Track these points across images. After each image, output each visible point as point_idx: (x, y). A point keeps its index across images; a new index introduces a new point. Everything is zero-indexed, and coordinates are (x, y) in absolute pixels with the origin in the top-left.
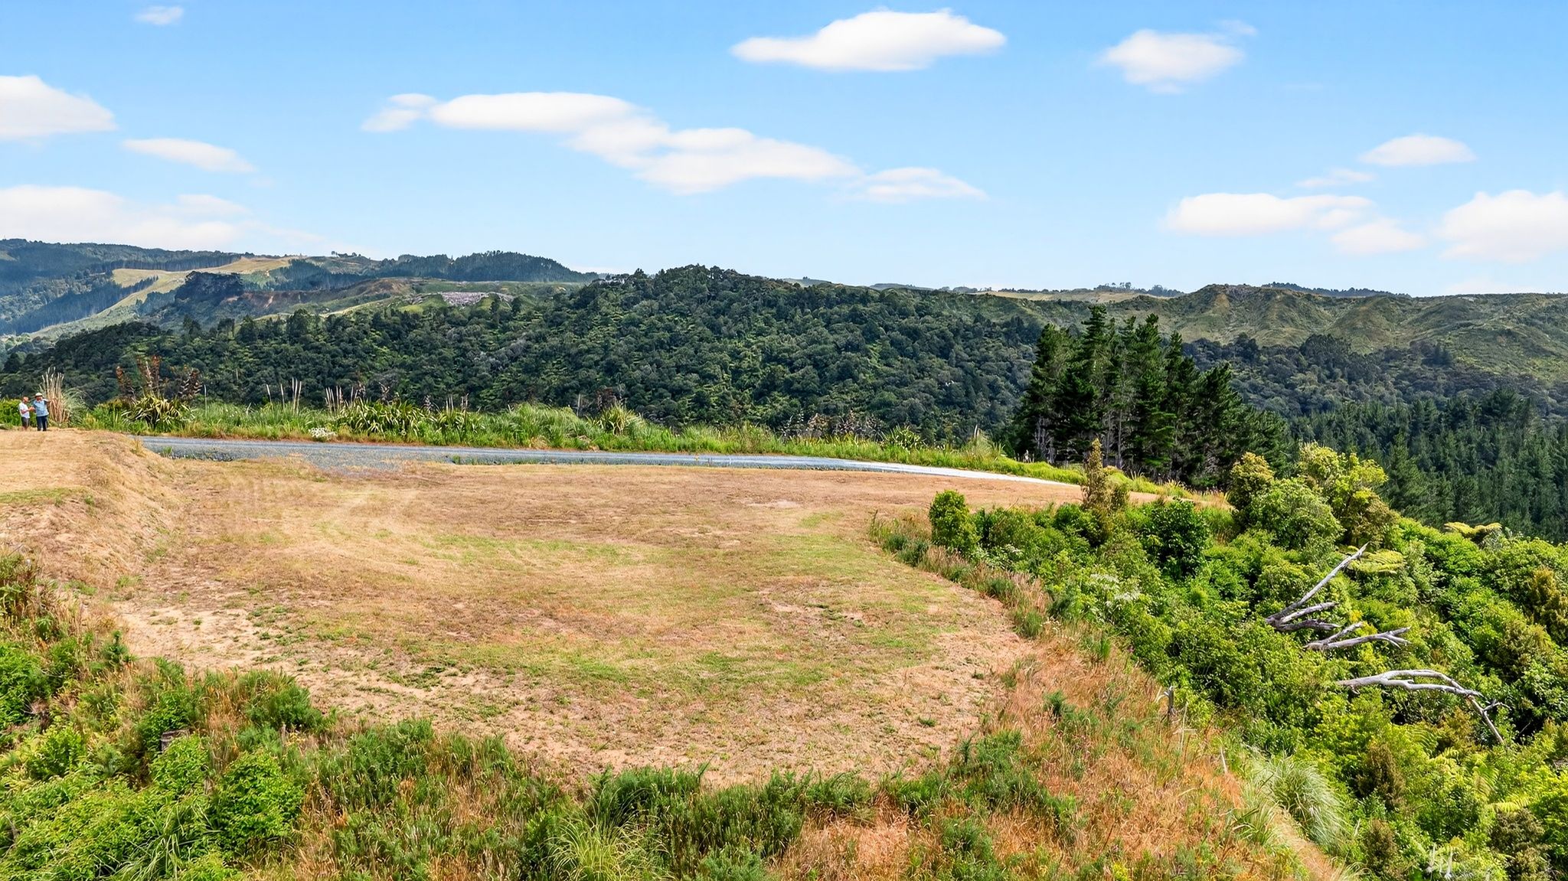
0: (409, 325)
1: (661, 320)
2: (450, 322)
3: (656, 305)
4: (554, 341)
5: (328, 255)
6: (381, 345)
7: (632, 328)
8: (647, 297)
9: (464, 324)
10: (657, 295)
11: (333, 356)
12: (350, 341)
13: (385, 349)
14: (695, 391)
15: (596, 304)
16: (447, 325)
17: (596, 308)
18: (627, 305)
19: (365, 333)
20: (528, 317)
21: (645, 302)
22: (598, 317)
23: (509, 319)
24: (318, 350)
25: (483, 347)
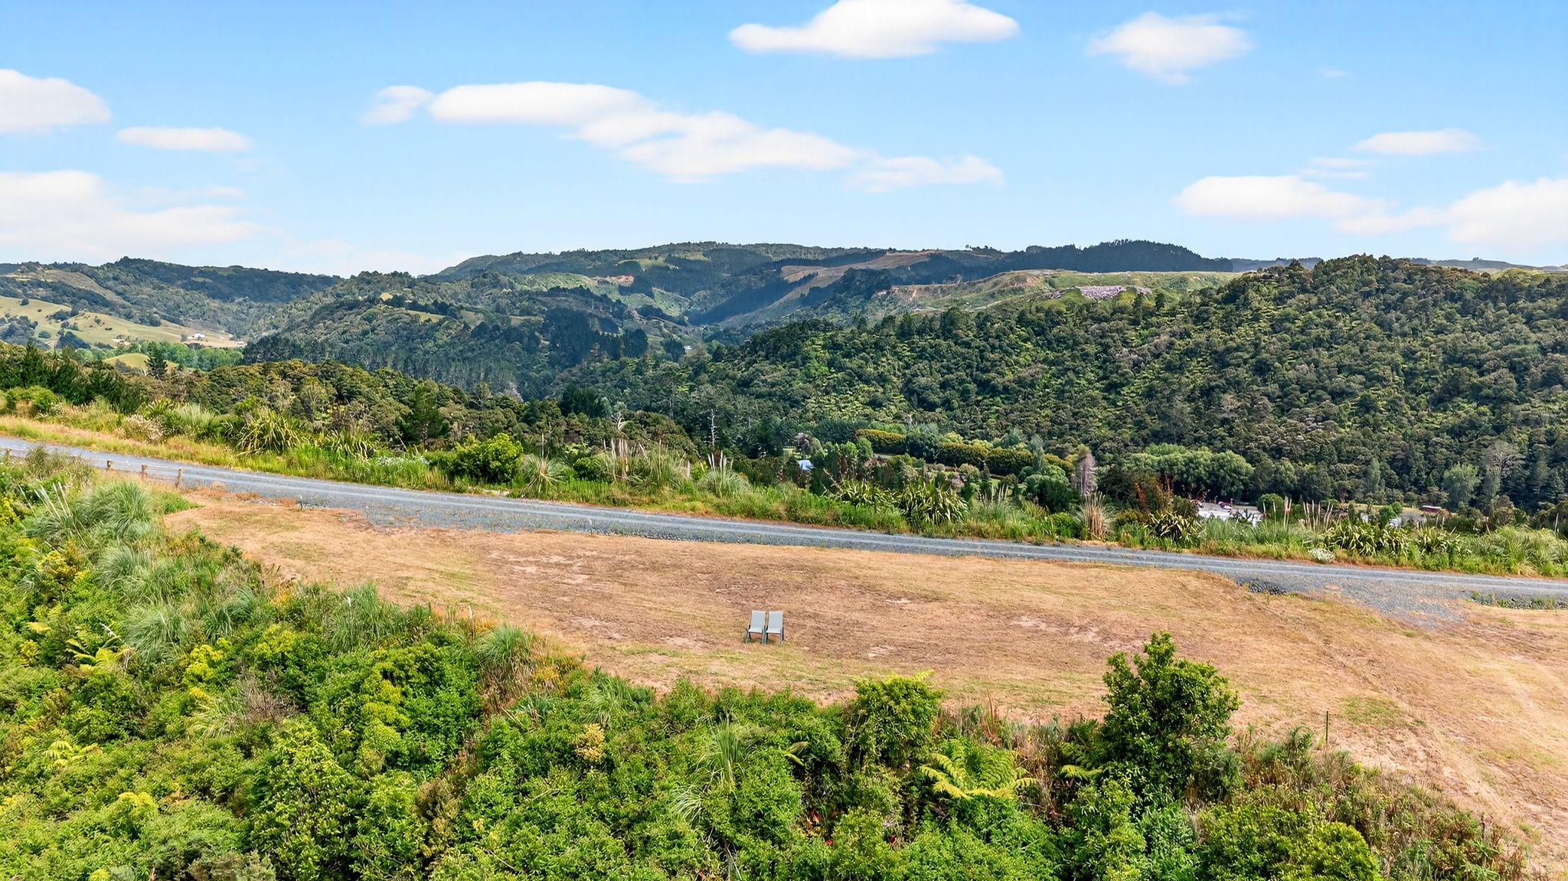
0: (1052, 321)
1: (1320, 316)
2: (1092, 318)
3: (1314, 300)
4: (1202, 338)
5: (962, 248)
6: (1025, 341)
7: (1288, 325)
8: (1304, 290)
9: (1107, 320)
10: (1316, 288)
11: (981, 351)
12: (998, 337)
13: (1029, 345)
14: (1361, 394)
15: (1246, 299)
16: (1089, 321)
17: (1246, 304)
18: (1280, 300)
19: (1011, 329)
20: (1172, 313)
21: (1302, 296)
22: (1249, 312)
23: (1152, 314)
24: (967, 345)
25: (1125, 343)
